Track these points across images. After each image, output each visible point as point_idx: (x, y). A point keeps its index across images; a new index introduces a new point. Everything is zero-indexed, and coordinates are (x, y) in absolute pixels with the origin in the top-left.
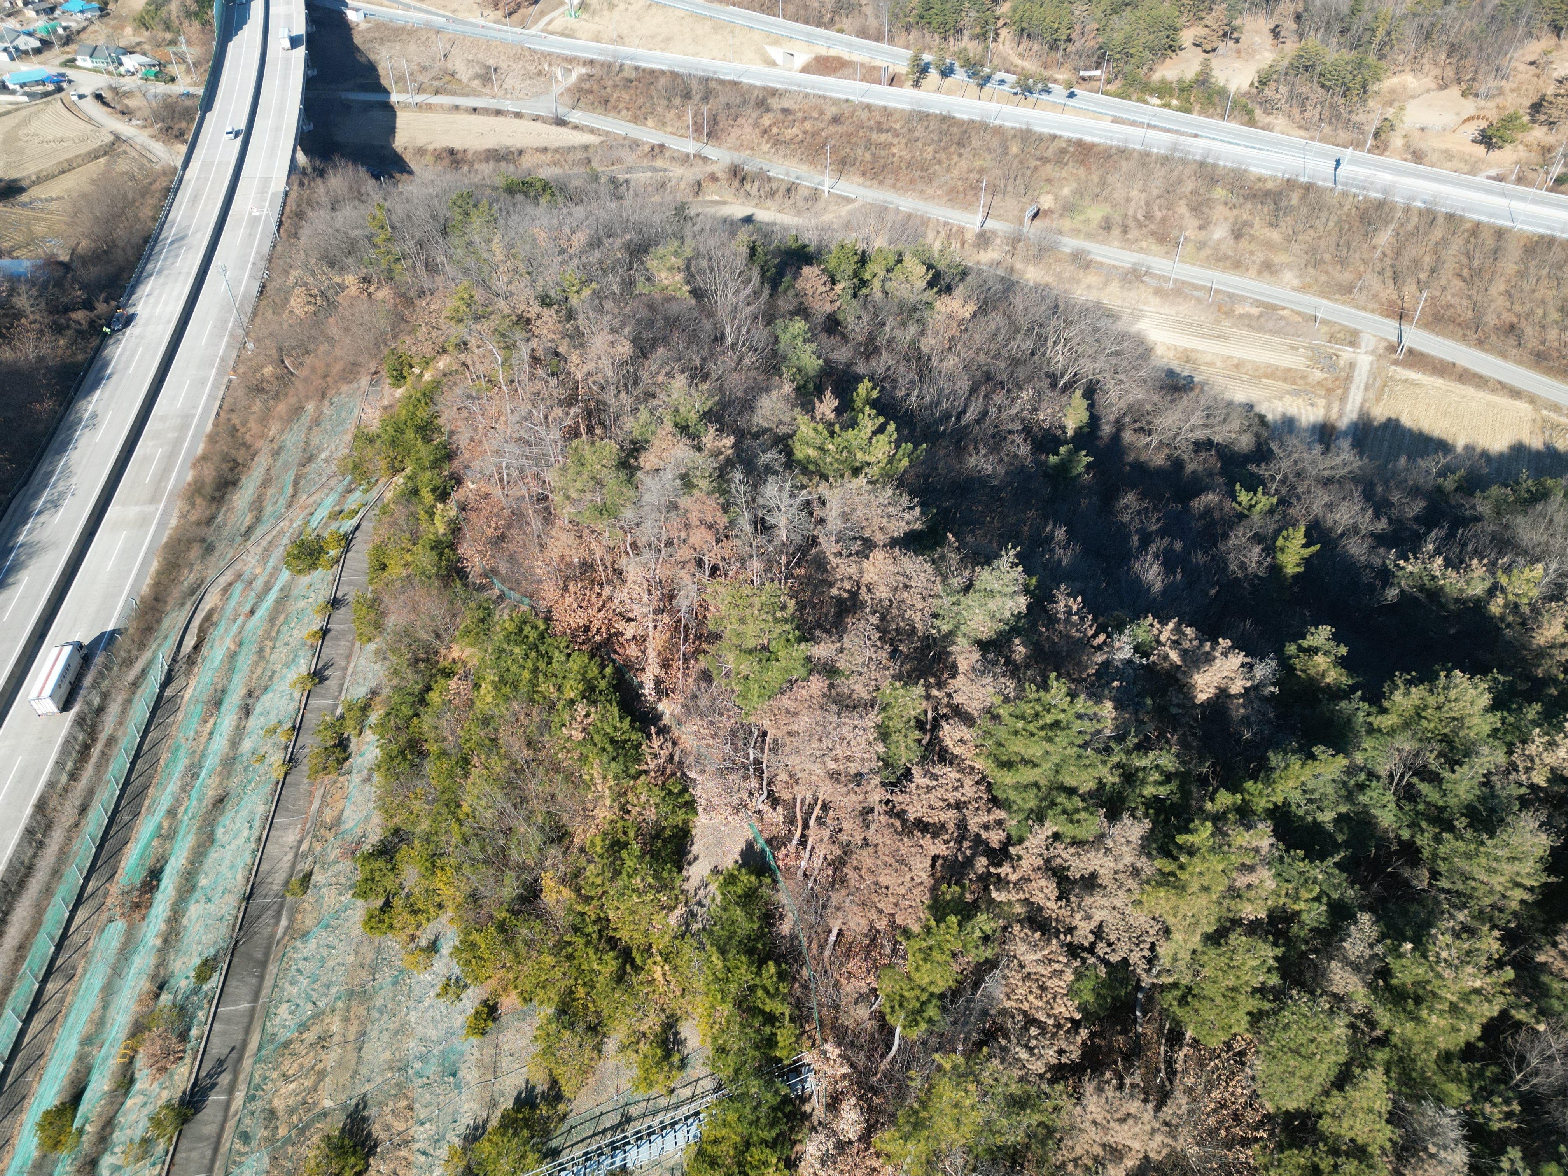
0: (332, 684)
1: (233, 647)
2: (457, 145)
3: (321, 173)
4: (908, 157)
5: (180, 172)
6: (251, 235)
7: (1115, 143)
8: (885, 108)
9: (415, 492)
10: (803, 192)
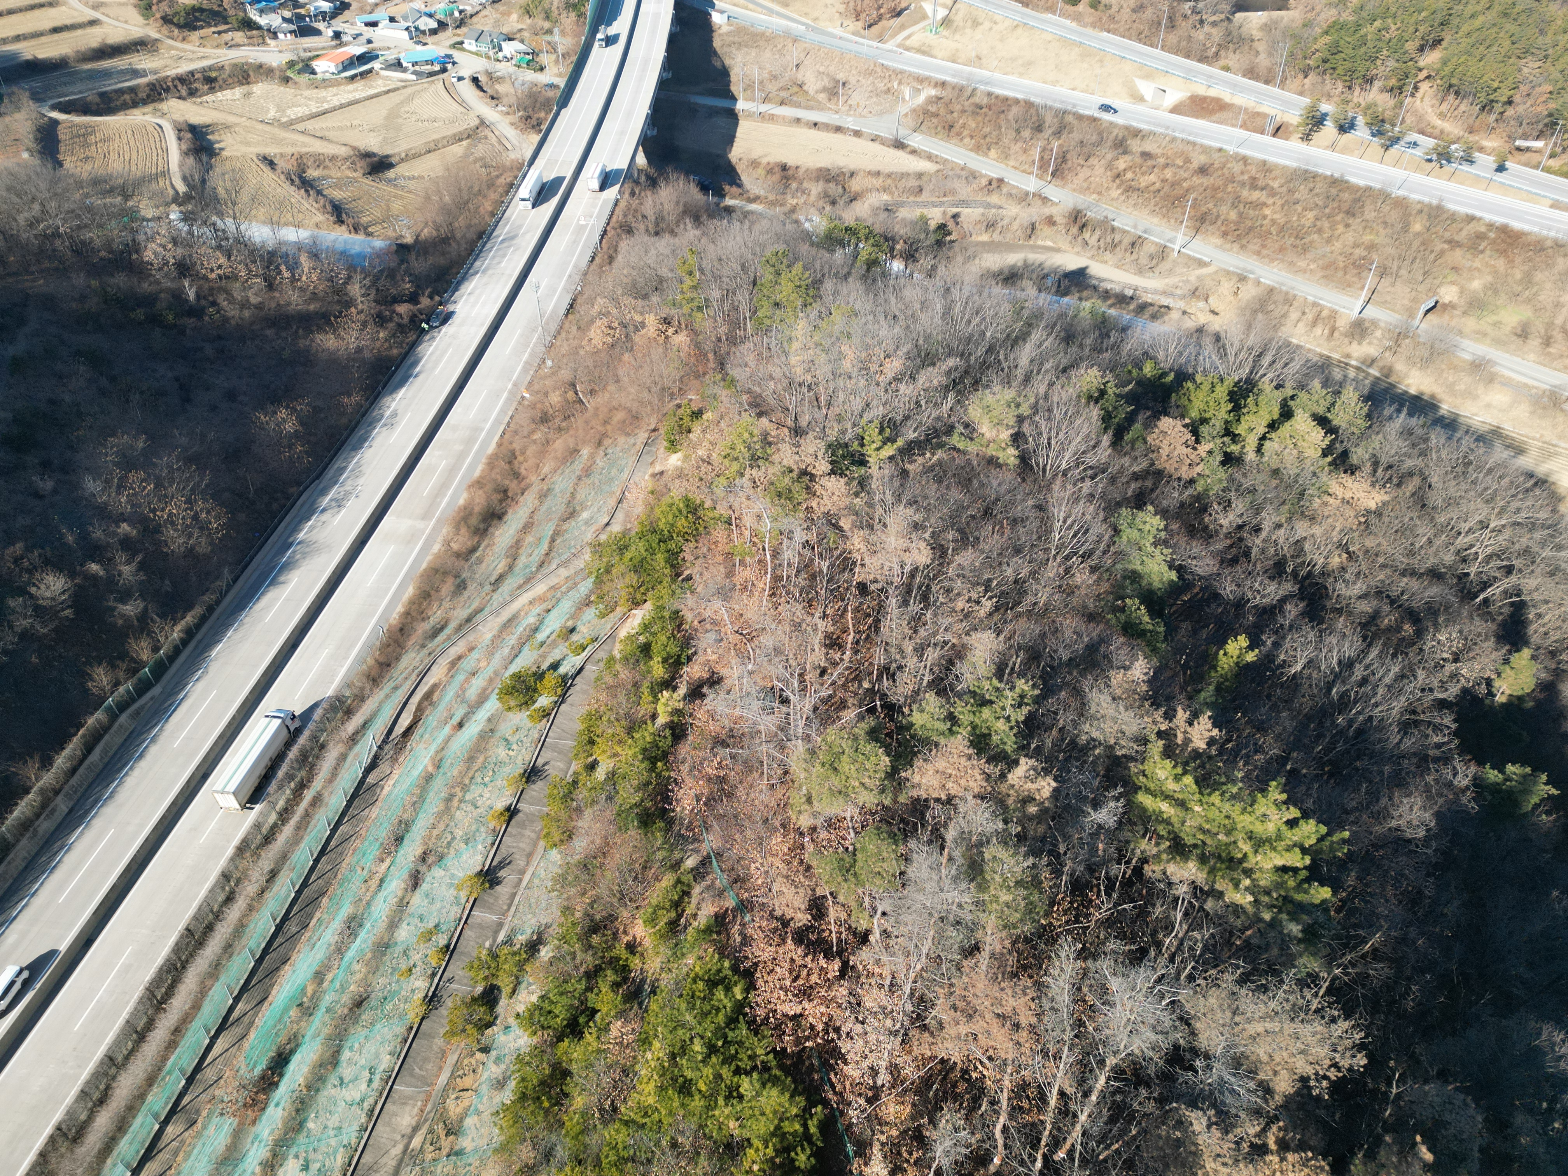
0: (503, 890)
1: (430, 769)
2: (791, 161)
3: (653, 183)
5: (525, 168)
7: (1552, 234)
8: (1264, 163)
9: (647, 652)
10: (1148, 248)
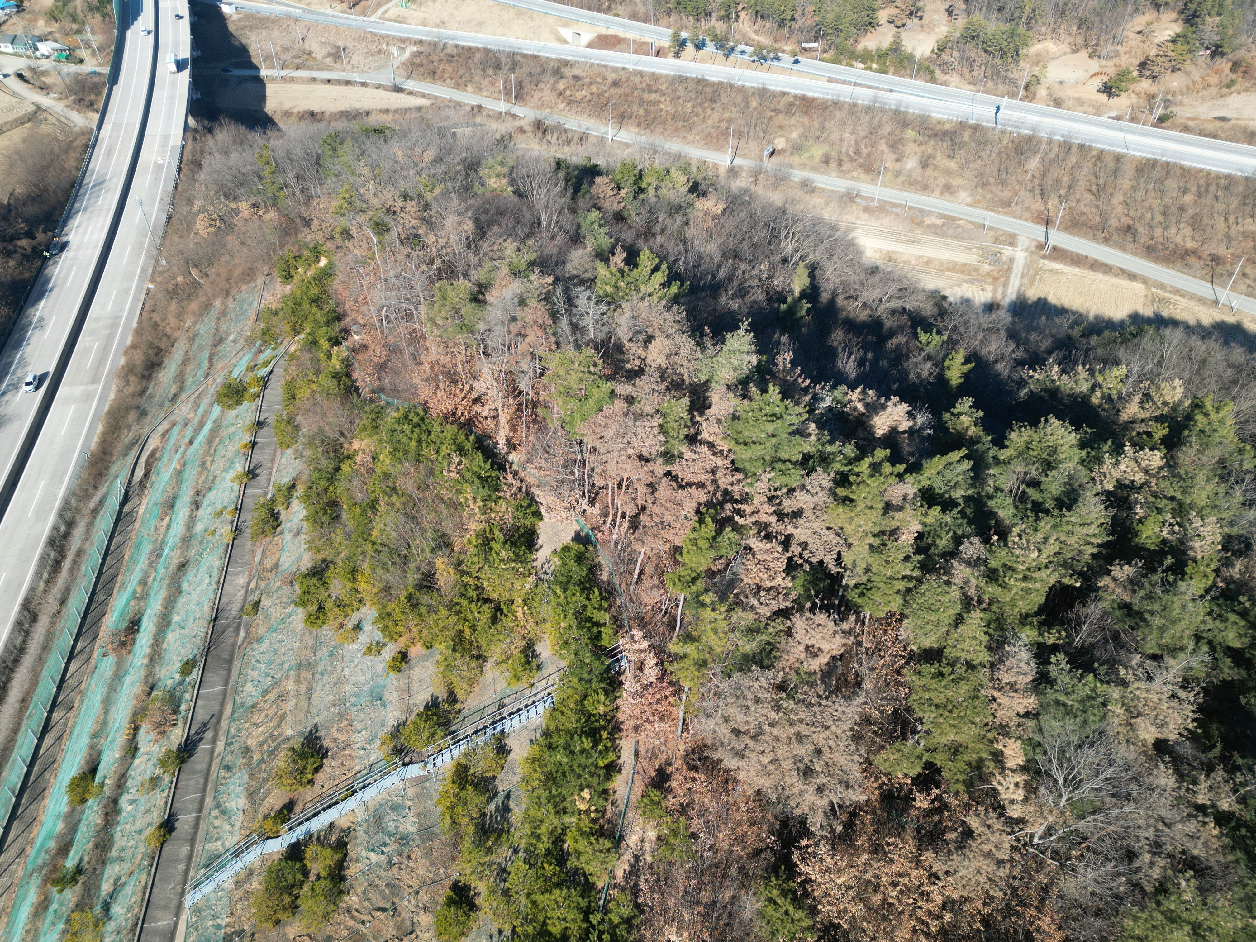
0: (262, 479)
1: (178, 468)
2: (316, 108)
3: (210, 131)
4: (673, 111)
5: (95, 133)
6: (157, 179)
7: (830, 97)
8: (653, 74)
9: (315, 343)
10: (592, 140)
